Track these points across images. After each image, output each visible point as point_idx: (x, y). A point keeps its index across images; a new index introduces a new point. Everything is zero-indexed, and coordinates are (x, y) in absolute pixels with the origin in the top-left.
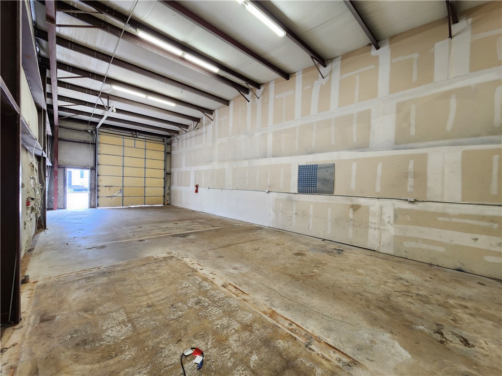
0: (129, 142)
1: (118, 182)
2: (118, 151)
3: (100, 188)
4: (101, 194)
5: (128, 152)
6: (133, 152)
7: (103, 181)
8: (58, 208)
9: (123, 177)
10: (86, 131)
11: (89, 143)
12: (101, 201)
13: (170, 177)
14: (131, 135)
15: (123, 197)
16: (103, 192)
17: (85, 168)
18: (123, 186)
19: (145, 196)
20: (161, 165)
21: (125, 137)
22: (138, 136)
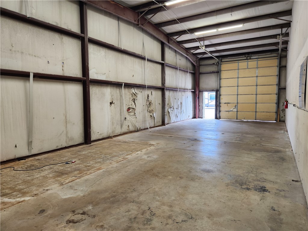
0: (243, 64)
1: (233, 99)
2: (234, 74)
3: (221, 105)
4: (222, 109)
5: (242, 73)
6: (247, 73)
7: (223, 99)
8: (199, 118)
9: (238, 95)
10: (214, 64)
11: (215, 73)
12: (222, 114)
13: (285, 91)
14: (245, 58)
15: (237, 111)
16: (223, 108)
17: (213, 91)
18: (237, 103)
19: (256, 112)
20: (275, 80)
21: (240, 61)
22: (252, 57)
